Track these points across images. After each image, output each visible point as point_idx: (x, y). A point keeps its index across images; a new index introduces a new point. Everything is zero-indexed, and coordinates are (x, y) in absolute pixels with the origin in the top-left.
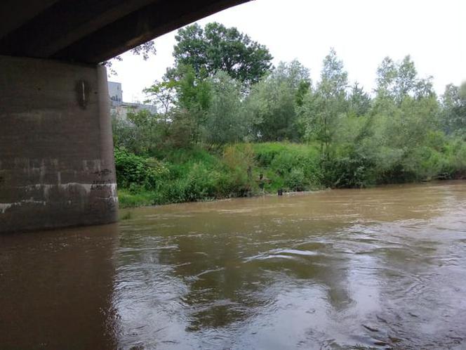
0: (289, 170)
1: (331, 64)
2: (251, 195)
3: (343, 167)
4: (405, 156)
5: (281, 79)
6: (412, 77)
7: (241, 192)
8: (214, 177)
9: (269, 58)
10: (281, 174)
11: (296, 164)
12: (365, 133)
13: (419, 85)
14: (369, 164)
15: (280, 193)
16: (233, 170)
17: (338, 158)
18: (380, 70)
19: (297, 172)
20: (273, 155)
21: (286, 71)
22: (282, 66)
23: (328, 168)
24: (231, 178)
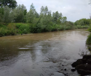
0: (23, 29)
1: (32, 7)
2: (15, 35)
3: (35, 29)
4: (46, 27)
5: (20, 8)
6: (47, 11)
7: (13, 34)
8: (6, 31)
9: (16, 3)
10: (22, 30)
11: (25, 28)
12: (39, 22)
13: (49, 13)
14: (40, 28)
15: (22, 34)
16: (10, 29)
17: (34, 27)
18: (41, 9)
19: (25, 30)
20: (19, 26)
21: (21, 7)
22: (20, 5)
23: (31, 29)
24: (10, 31)
